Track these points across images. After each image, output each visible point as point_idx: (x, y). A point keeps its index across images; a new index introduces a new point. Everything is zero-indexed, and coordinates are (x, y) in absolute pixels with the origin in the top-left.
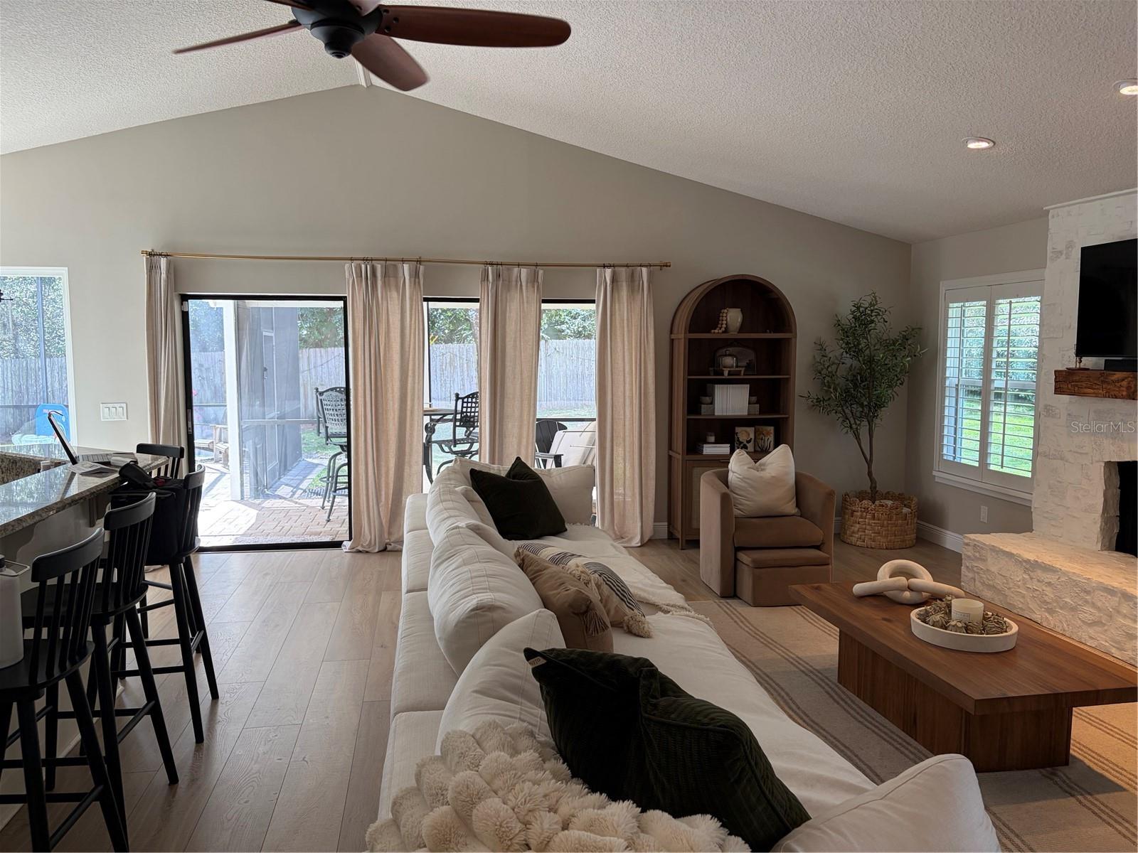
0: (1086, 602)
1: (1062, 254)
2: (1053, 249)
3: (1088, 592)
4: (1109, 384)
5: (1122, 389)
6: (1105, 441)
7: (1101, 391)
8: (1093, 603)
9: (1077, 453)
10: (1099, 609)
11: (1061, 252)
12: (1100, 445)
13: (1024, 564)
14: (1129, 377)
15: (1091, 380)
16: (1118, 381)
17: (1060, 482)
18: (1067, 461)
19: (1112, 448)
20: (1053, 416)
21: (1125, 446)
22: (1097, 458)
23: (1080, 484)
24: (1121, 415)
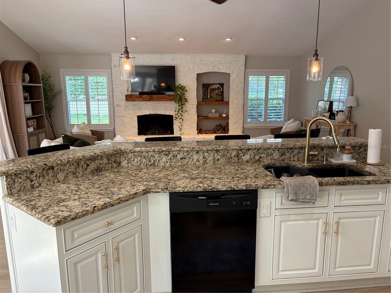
4: (143, 98)
7: (141, 100)
9: (129, 115)
11: (117, 66)
12: (136, 112)
14: (148, 96)
16: (145, 97)
17: (124, 122)
18: (126, 117)
19: (139, 112)
20: (120, 107)
21: (143, 111)
22: (135, 115)
23: (130, 122)
24: (140, 105)
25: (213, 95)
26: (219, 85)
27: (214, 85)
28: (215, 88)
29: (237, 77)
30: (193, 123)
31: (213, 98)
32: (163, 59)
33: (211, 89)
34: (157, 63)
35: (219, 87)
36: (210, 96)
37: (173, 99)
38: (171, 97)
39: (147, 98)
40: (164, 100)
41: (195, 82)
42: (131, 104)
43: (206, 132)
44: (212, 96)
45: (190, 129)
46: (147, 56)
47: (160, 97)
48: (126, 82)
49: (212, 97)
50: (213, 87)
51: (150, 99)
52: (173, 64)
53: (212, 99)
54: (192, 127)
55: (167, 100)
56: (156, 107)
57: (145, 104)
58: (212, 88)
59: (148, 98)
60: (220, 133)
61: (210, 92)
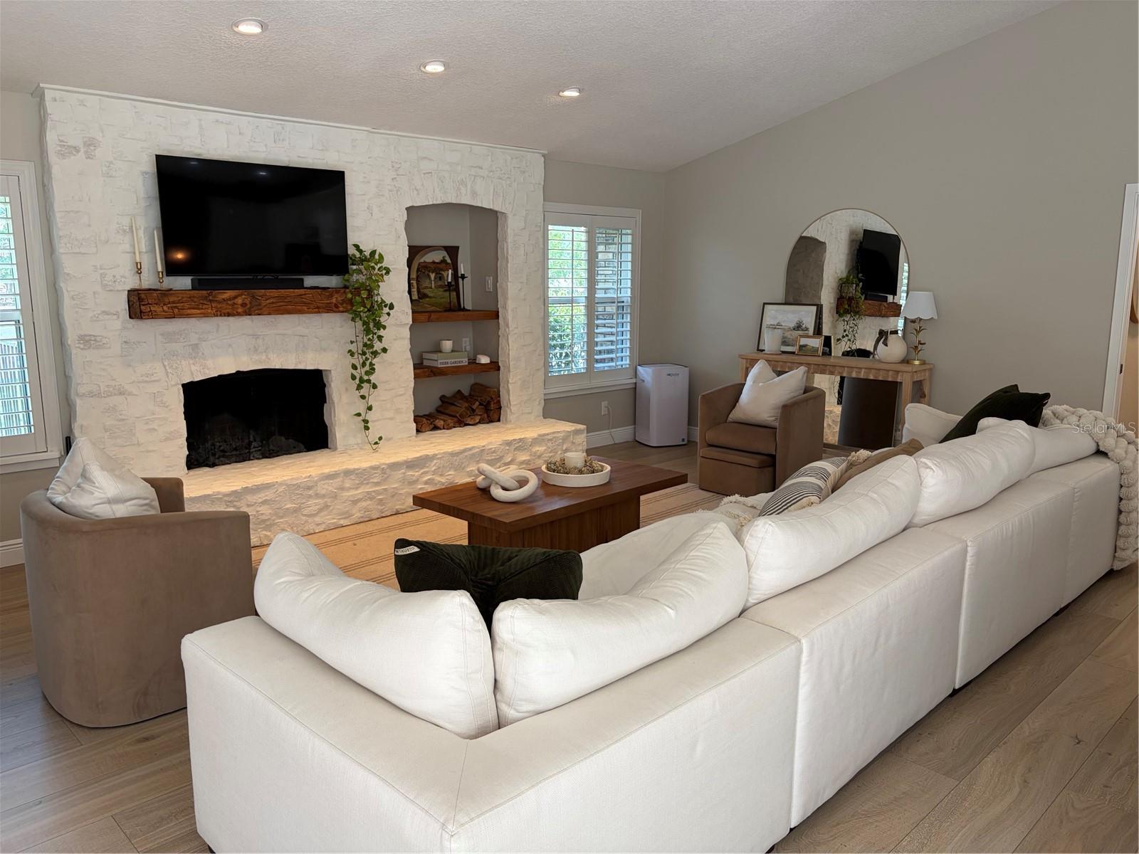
0: (310, 496)
1: (78, 151)
2: (62, 141)
3: (309, 488)
4: (219, 302)
5: (236, 306)
6: (183, 362)
7: (209, 311)
8: (317, 494)
9: (146, 382)
10: (324, 496)
11: (77, 150)
12: (177, 368)
13: (226, 498)
14: (242, 295)
15: (195, 299)
16: (230, 299)
17: (123, 420)
18: (130, 394)
19: (193, 368)
20: (98, 348)
21: (209, 363)
22: (173, 383)
23: (154, 414)
24: (196, 333)
25: (426, 288)
26: (444, 253)
27: (431, 251)
28: (434, 262)
29: (524, 229)
30: (401, 395)
31: (427, 299)
32: (283, 140)
33: (419, 265)
34: (263, 155)
35: (444, 261)
36: (419, 291)
37: (342, 304)
38: (331, 296)
39: (239, 301)
40: (305, 308)
41: (401, 237)
42: (153, 331)
43: (431, 424)
44: (426, 291)
45: (391, 419)
46: (219, 116)
47: (289, 299)
48: (124, 231)
49: (425, 296)
50: (427, 261)
51: (250, 309)
52: (325, 161)
53: (423, 300)
54: (398, 411)
55: (318, 308)
56: (264, 340)
57: (217, 331)
58: (422, 260)
59: (244, 305)
60: (478, 421)
61: (418, 277)
